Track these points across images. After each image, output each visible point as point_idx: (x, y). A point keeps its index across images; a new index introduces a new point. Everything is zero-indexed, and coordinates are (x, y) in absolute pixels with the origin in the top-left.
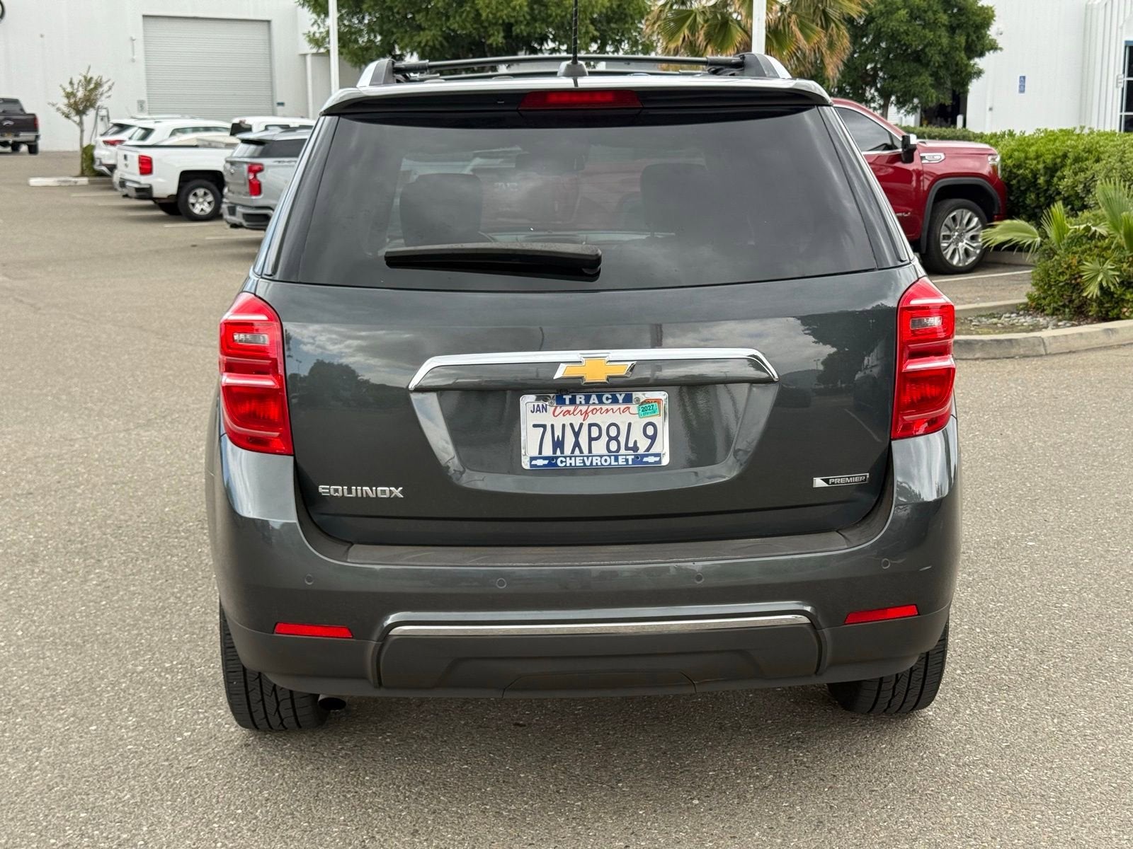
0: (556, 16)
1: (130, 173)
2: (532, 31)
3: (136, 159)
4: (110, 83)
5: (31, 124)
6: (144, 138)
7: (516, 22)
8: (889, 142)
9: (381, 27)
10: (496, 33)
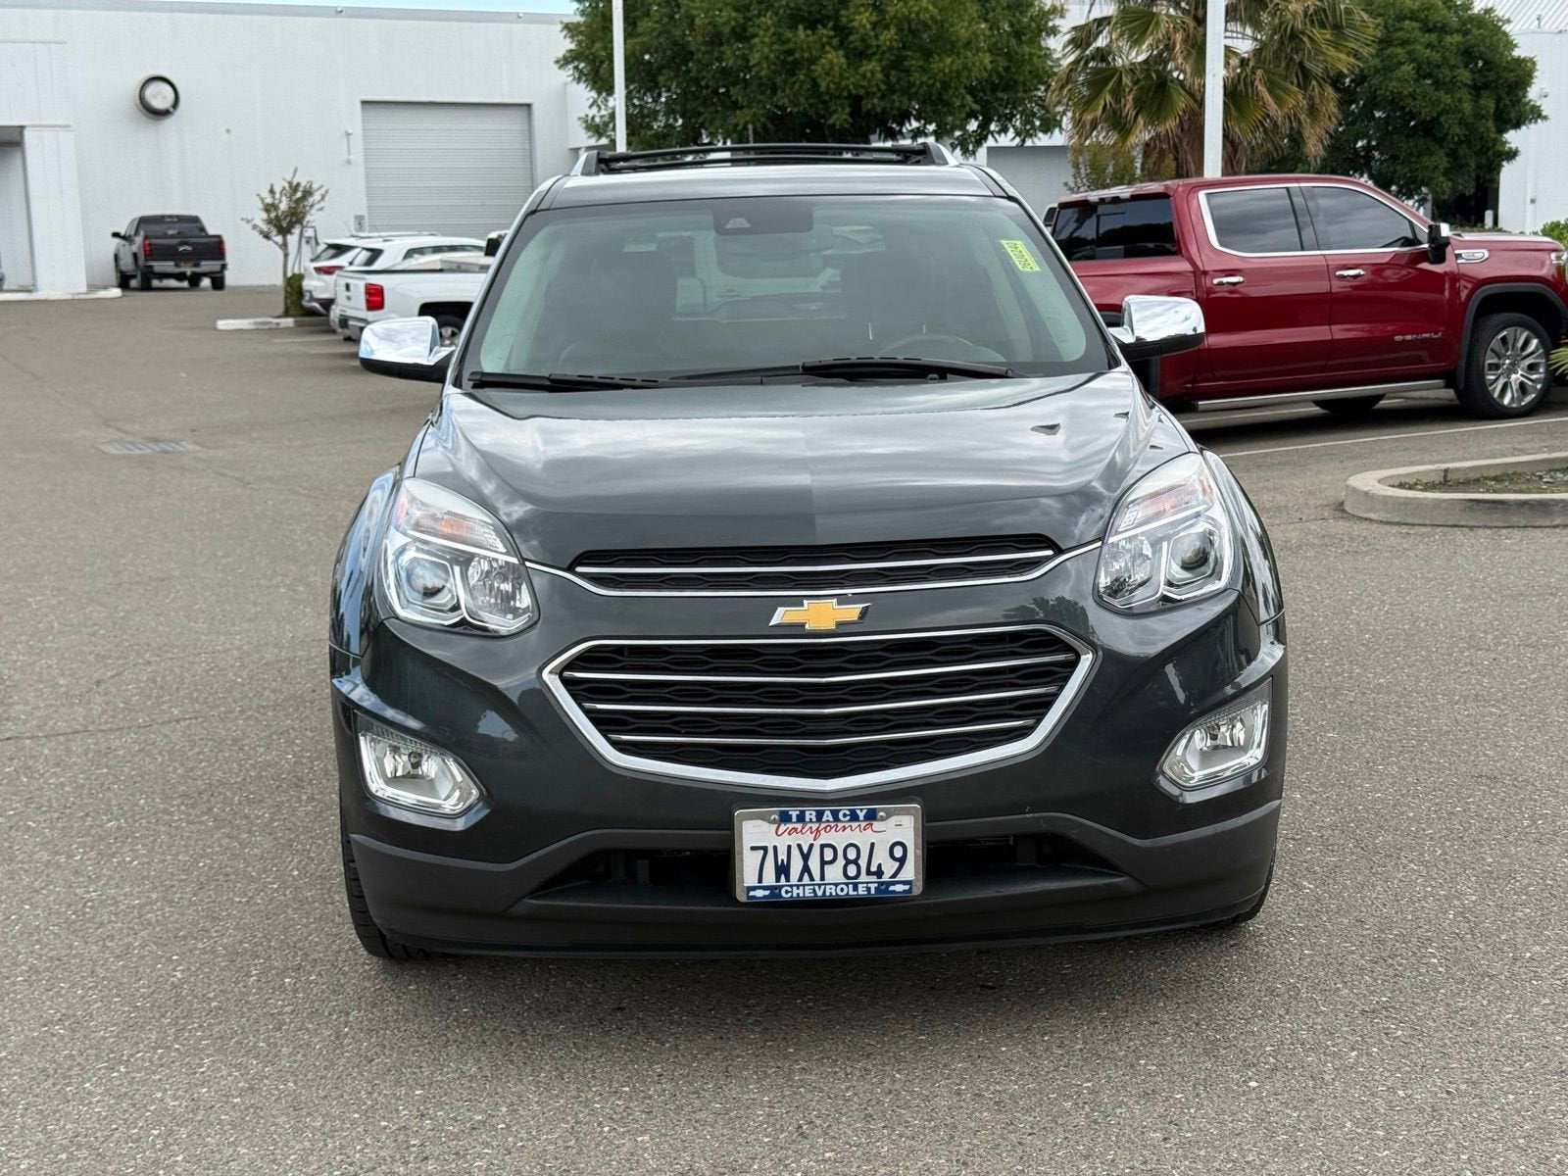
0: (921, 84)
1: (353, 308)
2: (889, 106)
3: (362, 290)
4: (322, 191)
5: (215, 249)
6: (370, 262)
7: (867, 94)
8: (1410, 235)
9: (684, 105)
10: (840, 109)
